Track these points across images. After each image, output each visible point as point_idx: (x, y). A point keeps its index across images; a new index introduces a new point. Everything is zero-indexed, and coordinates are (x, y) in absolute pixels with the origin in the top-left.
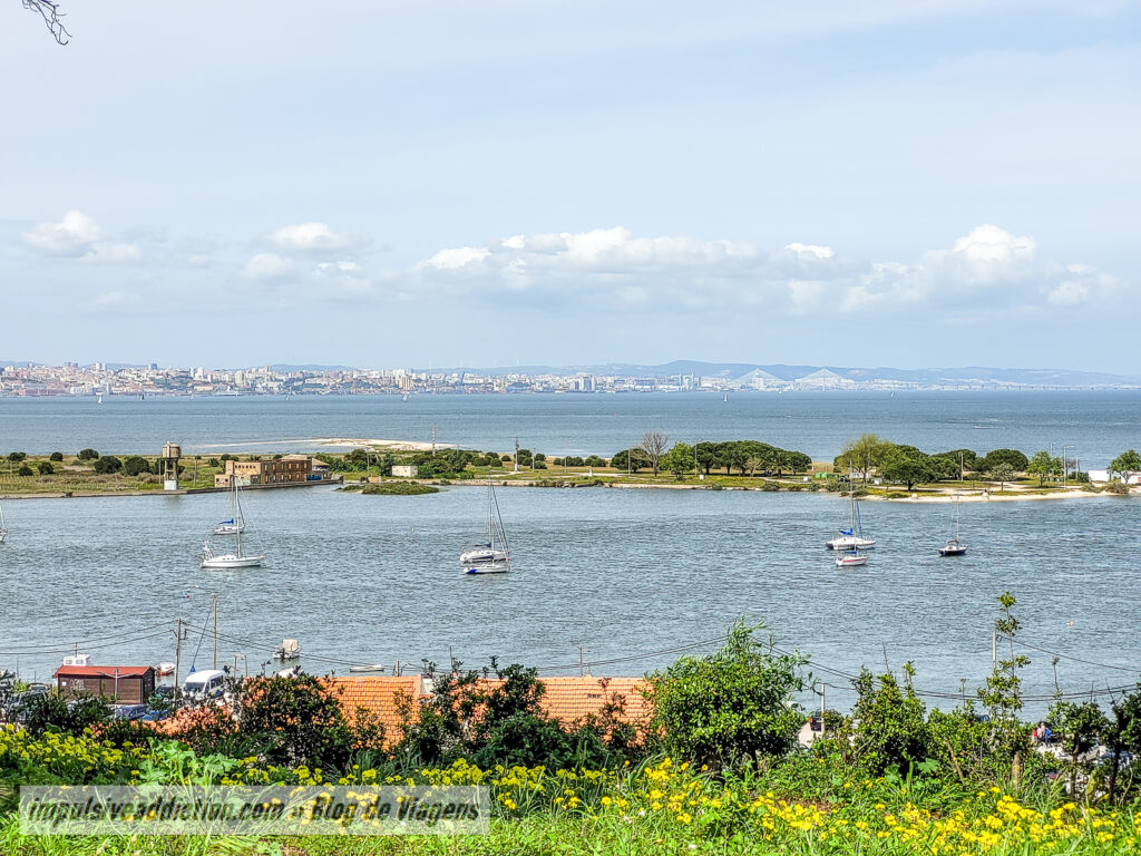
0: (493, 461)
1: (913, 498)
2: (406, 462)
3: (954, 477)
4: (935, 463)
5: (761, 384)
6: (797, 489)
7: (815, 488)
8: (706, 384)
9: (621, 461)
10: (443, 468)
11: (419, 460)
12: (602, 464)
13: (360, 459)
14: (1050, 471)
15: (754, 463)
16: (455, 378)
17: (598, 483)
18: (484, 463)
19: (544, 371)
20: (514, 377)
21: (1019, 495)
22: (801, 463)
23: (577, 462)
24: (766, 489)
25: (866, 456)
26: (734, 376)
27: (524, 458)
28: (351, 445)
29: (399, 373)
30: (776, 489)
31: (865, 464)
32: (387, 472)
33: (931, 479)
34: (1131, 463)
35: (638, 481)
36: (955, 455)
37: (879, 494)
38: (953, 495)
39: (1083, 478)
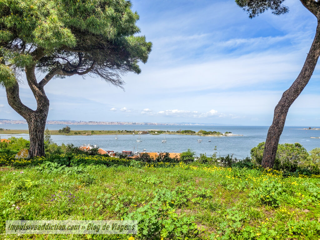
0: (165, 132)
1: (206, 136)
2: (156, 132)
3: (210, 134)
4: (208, 132)
5: (191, 125)
6: (194, 135)
7: (196, 135)
9: (177, 132)
10: (160, 132)
11: (158, 132)
12: (175, 132)
13: (152, 131)
14: (219, 133)
15: (190, 132)
16: (161, 124)
17: (175, 134)
18: (163, 132)
20: (167, 124)
21: (216, 136)
22: (195, 132)
23: (173, 132)
24: (191, 135)
26: (188, 124)
27: (168, 131)
29: (156, 123)
31: (201, 133)
32: (154, 133)
33: (207, 134)
34: (227, 133)
35: (179, 134)
36: (210, 132)
37: (202, 135)
38: (210, 136)
39: (222, 134)
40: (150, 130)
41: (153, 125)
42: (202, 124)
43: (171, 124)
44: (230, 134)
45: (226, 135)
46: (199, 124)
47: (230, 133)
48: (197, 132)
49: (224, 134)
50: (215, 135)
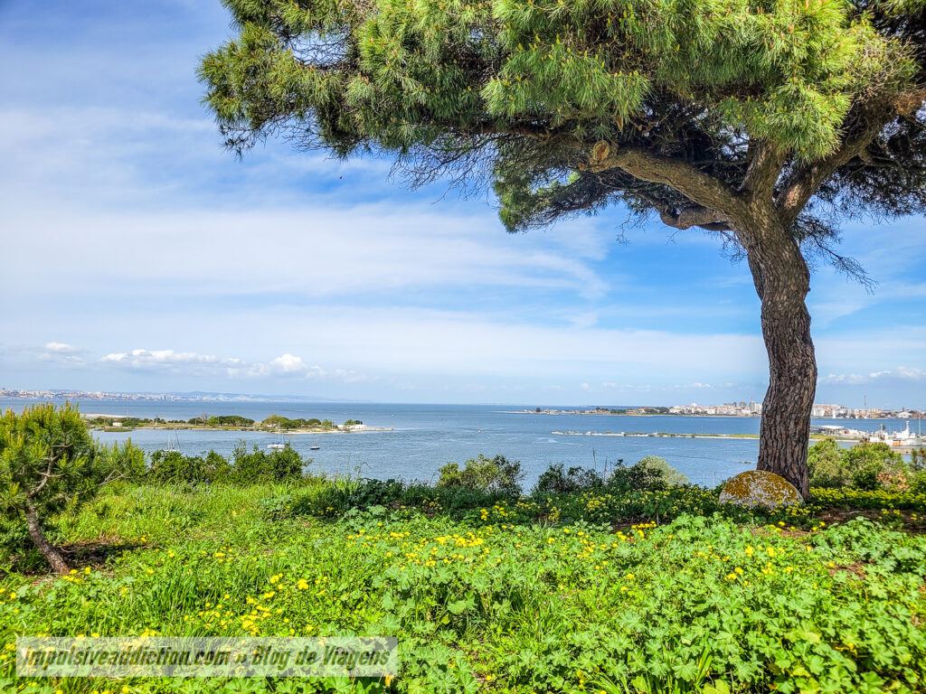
0: (146, 421)
1: (289, 433)
2: (117, 421)
3: (299, 426)
4: (295, 422)
5: (222, 399)
6: (252, 430)
7: (258, 430)
8: (204, 398)
9: (192, 422)
10: (131, 423)
11: (122, 421)
12: (184, 422)
13: (100, 421)
14: (329, 425)
15: (238, 422)
16: (118, 395)
17: (187, 428)
18: (143, 422)
19: (150, 393)
20: (140, 395)
21: (319, 431)
22: (252, 422)
23: (176, 422)
24: (242, 430)
25: (275, 420)
26: (213, 396)
27: (159, 421)
28: (96, 416)
29: (98, 393)
30: (246, 430)
31: (273, 423)
32: (111, 425)
33: (294, 427)
34: (350, 423)
35: (200, 427)
36: (300, 420)
37: (279, 431)
38: (301, 432)
39: (336, 427)
40: (92, 415)
41: (86, 399)
42: (257, 397)
43: (153, 397)
44: (358, 426)
45: (348, 431)
46: (248, 396)
47: (358, 423)
48: (258, 422)
49: (340, 426)
50: (317, 429)
